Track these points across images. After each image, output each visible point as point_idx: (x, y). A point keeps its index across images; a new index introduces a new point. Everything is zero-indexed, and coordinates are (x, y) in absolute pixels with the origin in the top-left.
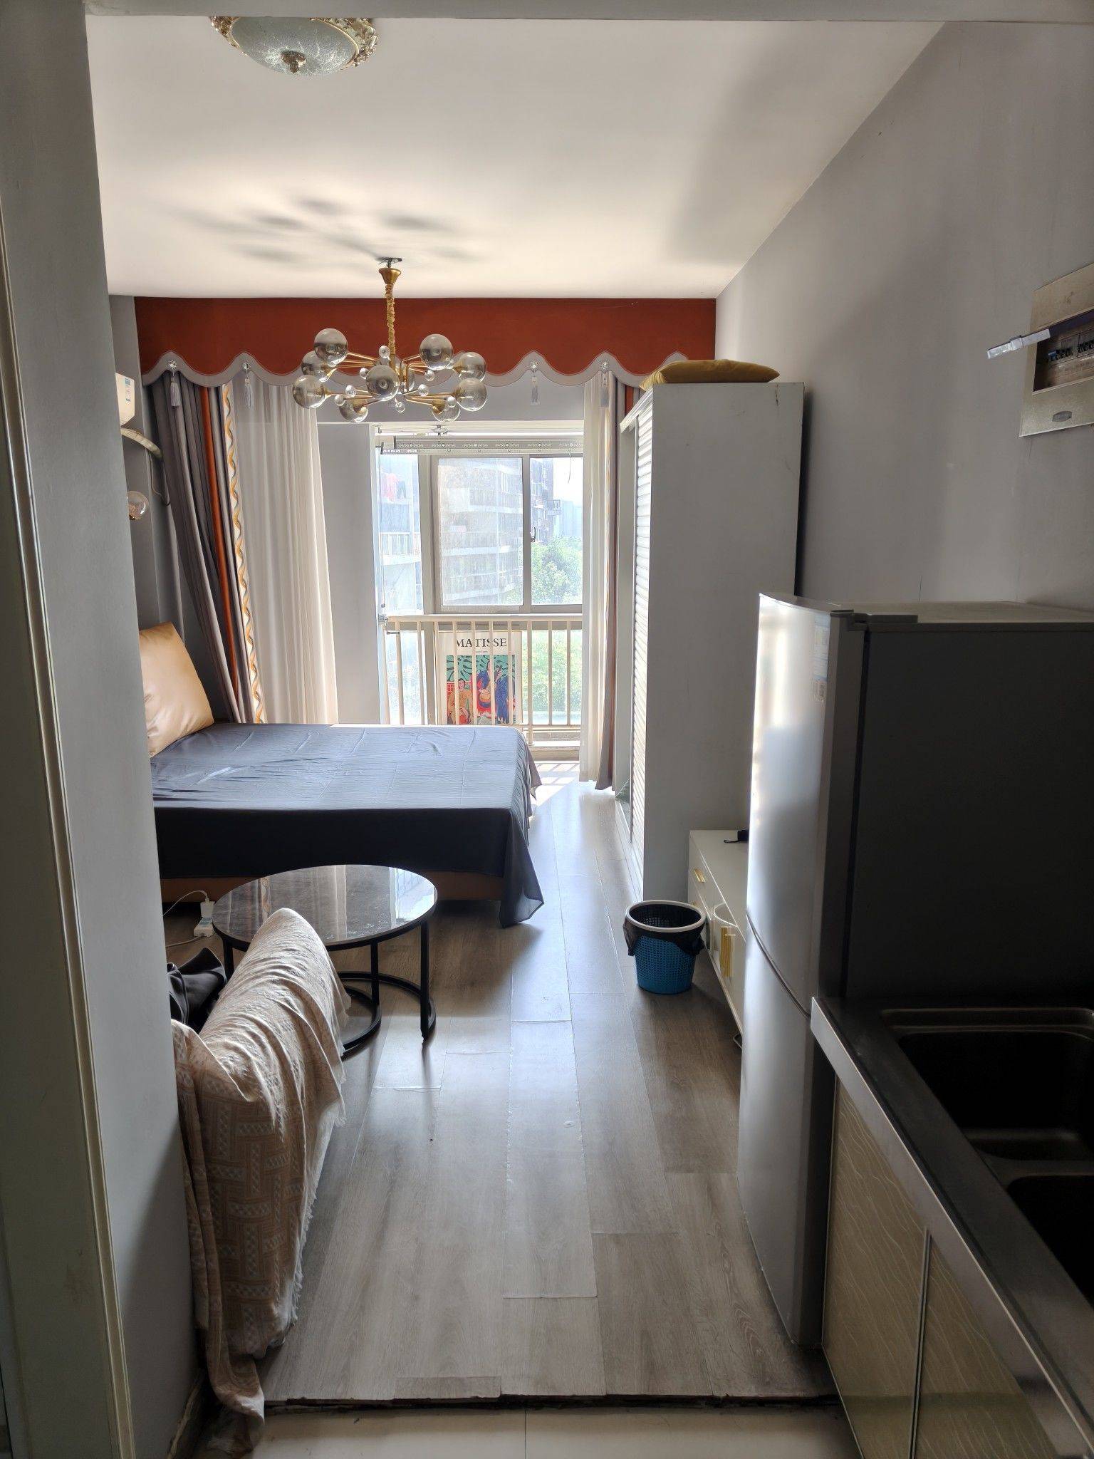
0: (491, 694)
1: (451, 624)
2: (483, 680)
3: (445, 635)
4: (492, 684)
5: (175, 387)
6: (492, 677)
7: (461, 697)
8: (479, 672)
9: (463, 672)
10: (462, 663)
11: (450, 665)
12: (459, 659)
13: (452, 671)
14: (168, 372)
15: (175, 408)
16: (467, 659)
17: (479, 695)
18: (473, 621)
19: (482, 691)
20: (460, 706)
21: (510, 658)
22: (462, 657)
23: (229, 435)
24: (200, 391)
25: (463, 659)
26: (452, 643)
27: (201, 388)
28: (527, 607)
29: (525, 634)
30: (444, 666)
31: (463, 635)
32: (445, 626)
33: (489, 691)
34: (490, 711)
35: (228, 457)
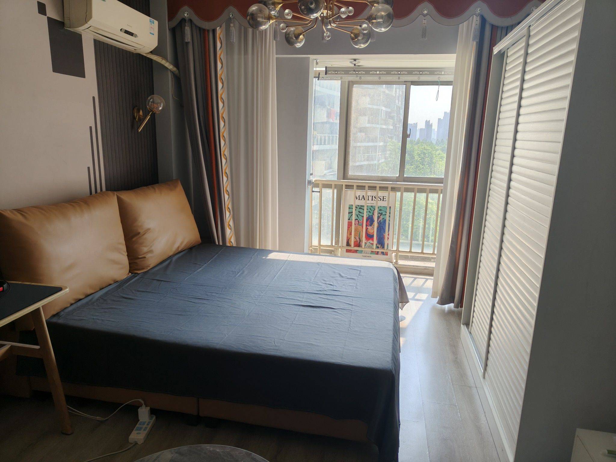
0: (374, 229)
1: (353, 186)
2: (370, 220)
3: (349, 192)
4: (376, 224)
5: (187, 30)
6: (376, 219)
7: (356, 230)
8: (368, 216)
9: (358, 215)
10: (358, 210)
11: (351, 210)
12: (356, 207)
13: (351, 214)
14: (183, 20)
15: (187, 43)
16: (361, 207)
17: (367, 229)
18: (367, 185)
19: (369, 228)
20: (355, 235)
21: (388, 209)
22: (358, 205)
23: (220, 62)
24: (203, 33)
25: (358, 207)
26: (353, 197)
27: (204, 30)
28: (402, 178)
29: (399, 194)
30: (347, 211)
31: (360, 193)
32: (349, 187)
33: (373, 228)
34: (373, 240)
35: (219, 76)
